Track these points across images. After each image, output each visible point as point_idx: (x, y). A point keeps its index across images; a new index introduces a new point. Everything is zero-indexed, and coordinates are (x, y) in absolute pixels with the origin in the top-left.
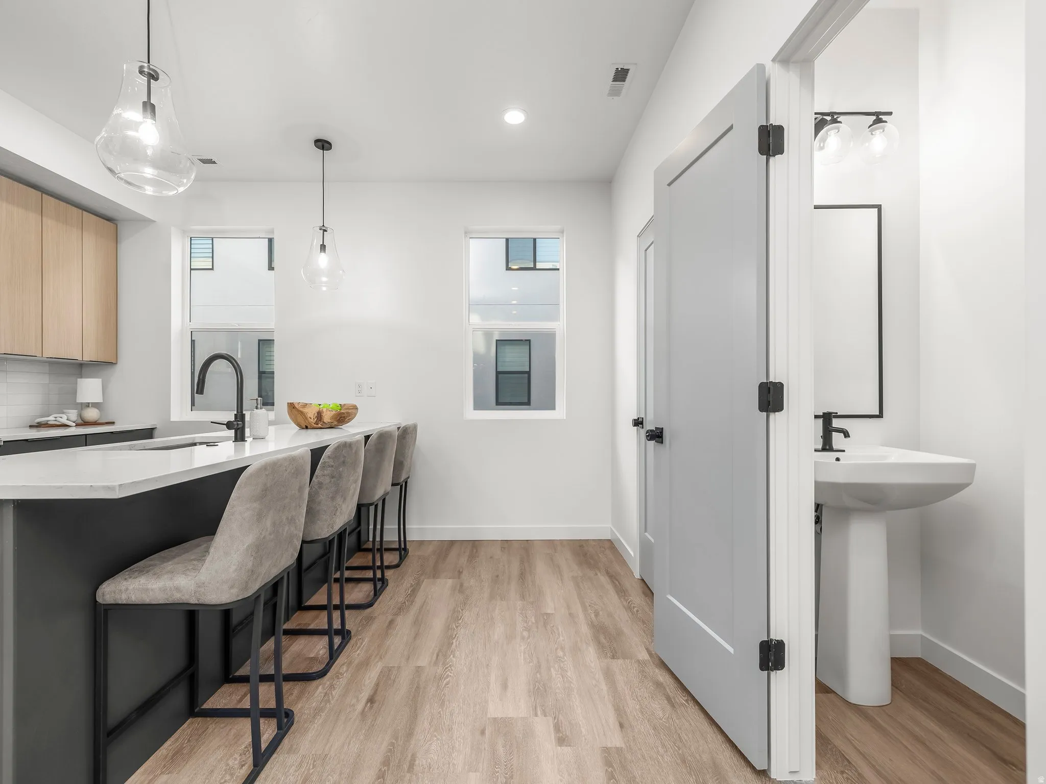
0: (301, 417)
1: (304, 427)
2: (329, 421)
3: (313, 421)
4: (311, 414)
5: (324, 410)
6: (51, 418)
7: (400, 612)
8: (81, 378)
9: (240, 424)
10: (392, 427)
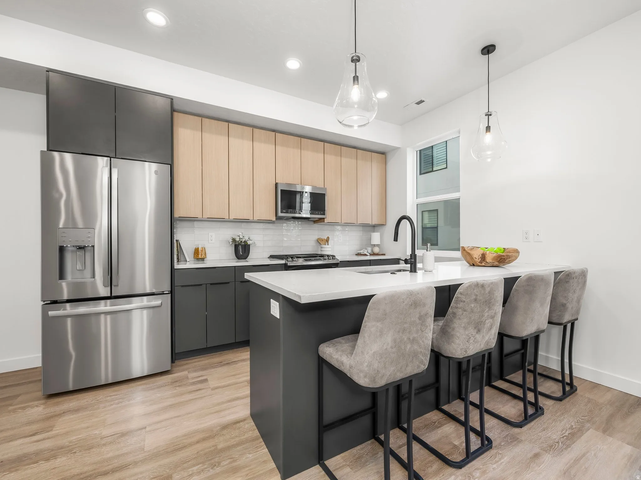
0: (469, 257)
1: (472, 265)
2: (491, 261)
3: (478, 261)
4: (477, 255)
5: (488, 252)
6: (362, 251)
7: (550, 451)
8: (374, 232)
9: (413, 261)
10: (547, 271)
